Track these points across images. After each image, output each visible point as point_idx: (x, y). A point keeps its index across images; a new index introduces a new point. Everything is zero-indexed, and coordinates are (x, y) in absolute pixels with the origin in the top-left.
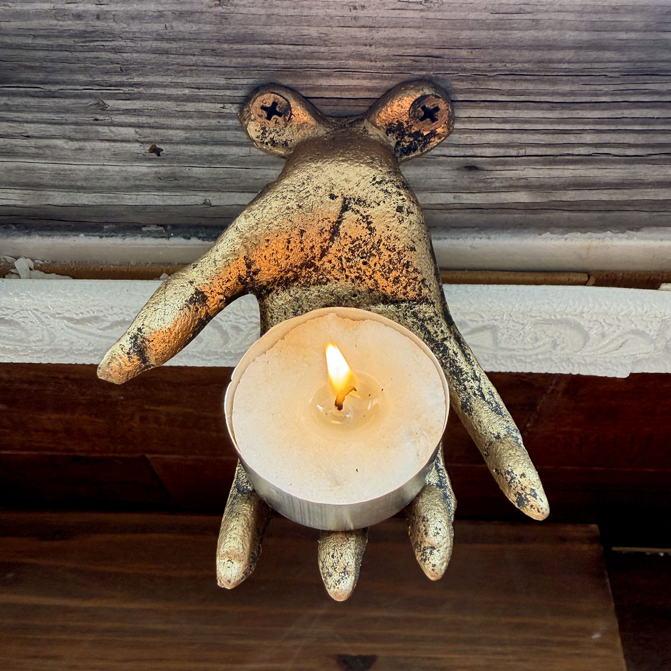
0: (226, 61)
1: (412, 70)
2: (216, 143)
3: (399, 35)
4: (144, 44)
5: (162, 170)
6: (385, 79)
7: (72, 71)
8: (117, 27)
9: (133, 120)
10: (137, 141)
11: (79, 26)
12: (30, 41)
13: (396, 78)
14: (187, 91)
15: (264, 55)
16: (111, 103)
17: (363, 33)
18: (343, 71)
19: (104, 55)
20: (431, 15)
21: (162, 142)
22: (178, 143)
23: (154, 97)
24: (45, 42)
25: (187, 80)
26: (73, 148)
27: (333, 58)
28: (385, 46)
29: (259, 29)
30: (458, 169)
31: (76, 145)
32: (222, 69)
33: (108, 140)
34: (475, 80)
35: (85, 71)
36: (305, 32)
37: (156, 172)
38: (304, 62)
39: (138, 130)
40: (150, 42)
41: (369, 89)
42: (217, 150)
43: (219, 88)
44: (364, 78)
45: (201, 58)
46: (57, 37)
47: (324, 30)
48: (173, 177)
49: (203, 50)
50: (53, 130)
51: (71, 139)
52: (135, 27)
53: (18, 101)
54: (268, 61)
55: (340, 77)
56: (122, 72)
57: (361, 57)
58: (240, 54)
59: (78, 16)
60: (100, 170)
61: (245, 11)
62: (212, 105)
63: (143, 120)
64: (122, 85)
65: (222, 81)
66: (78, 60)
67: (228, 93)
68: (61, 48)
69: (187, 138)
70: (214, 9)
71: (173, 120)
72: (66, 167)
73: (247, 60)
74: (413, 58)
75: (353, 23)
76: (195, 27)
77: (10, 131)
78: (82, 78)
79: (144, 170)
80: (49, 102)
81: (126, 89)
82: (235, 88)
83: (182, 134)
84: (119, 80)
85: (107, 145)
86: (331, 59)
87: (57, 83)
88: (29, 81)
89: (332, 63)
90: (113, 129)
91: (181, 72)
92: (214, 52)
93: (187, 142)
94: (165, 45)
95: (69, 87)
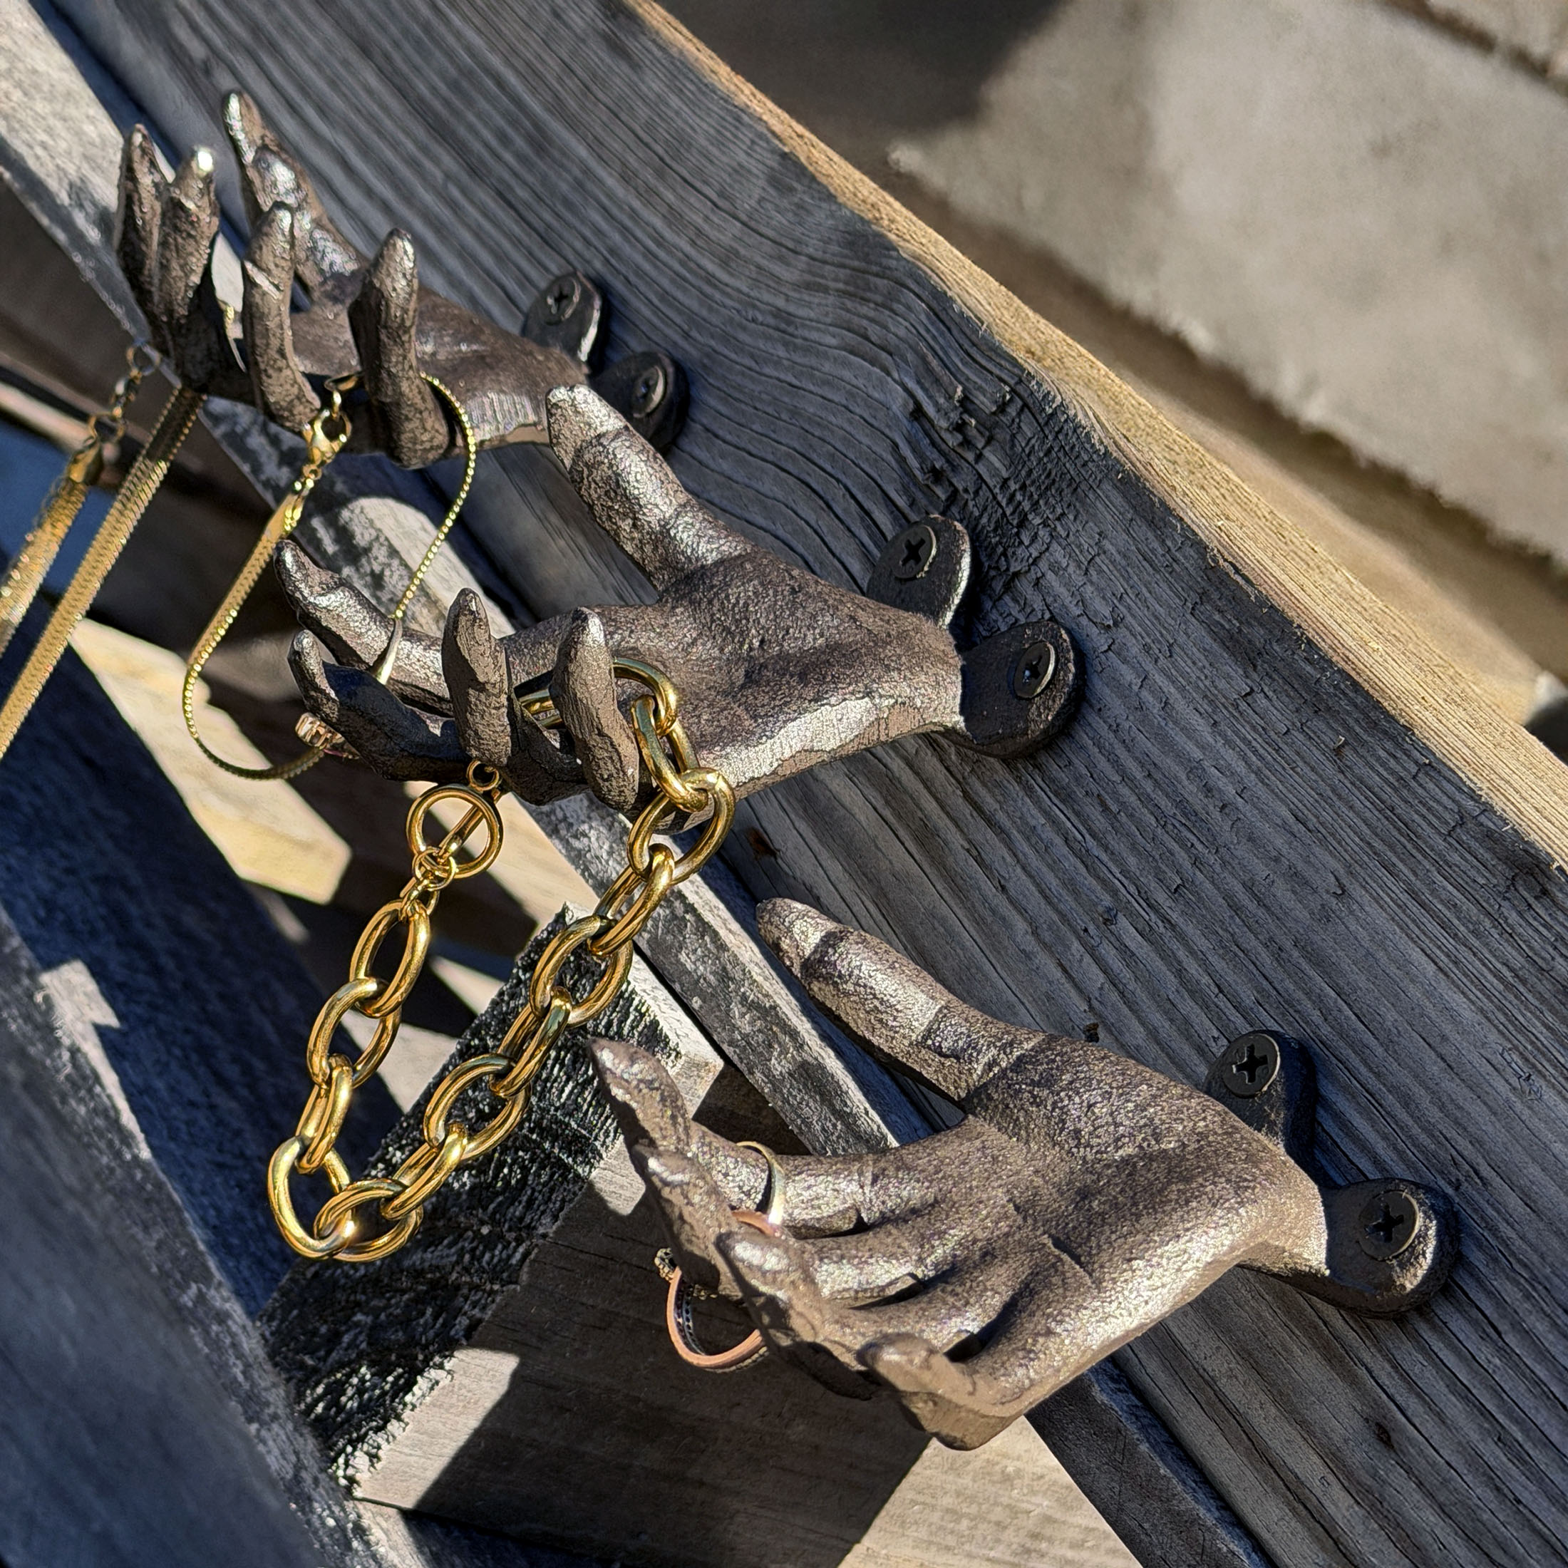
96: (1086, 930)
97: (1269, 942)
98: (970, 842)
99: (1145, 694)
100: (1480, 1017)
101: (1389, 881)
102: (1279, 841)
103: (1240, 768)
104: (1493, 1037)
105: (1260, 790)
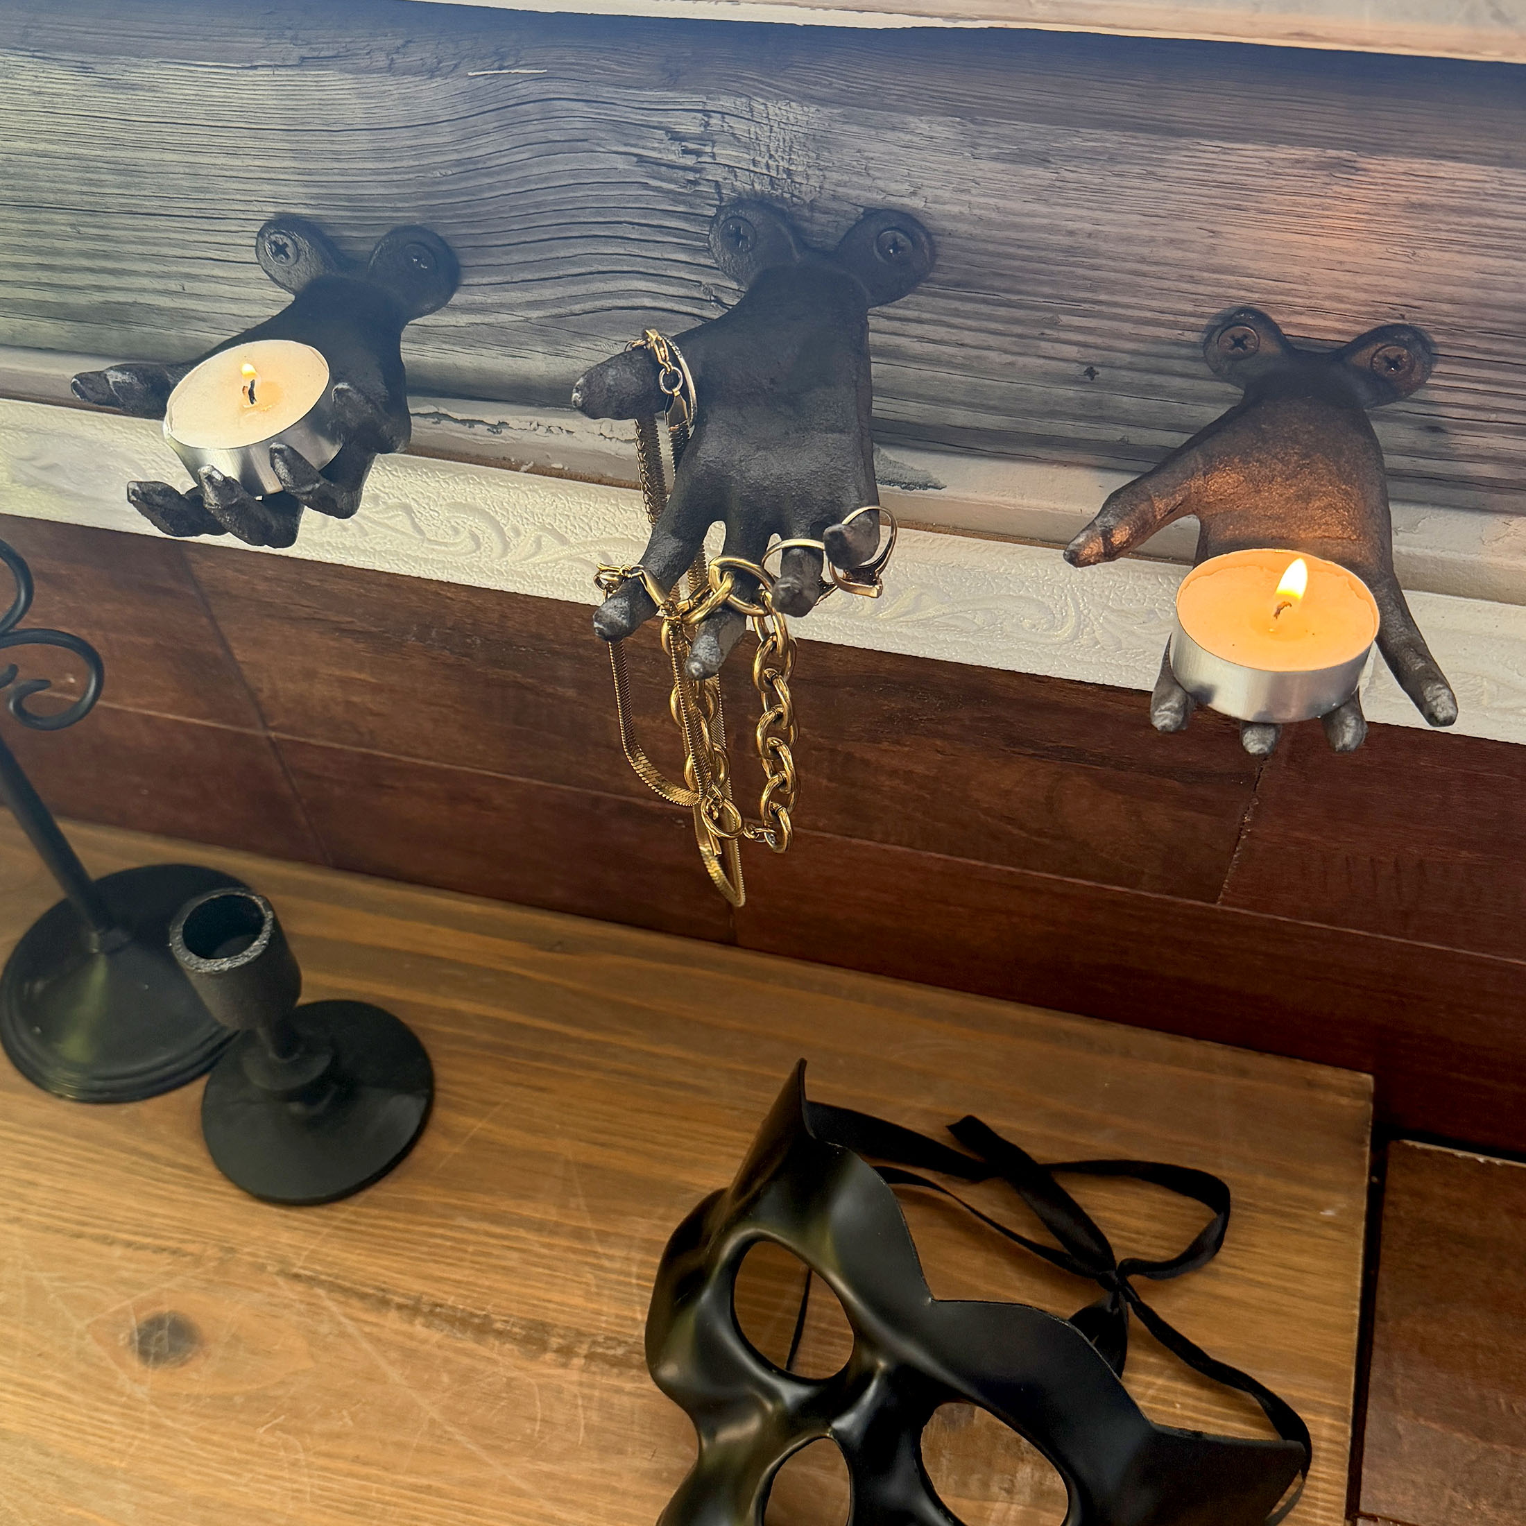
0: (1201, 289)
1: (1388, 317)
2: (1160, 372)
3: (1382, 283)
4: (1125, 264)
5: (1090, 396)
6: (1358, 323)
7: (1041, 283)
8: (1103, 246)
9: (1080, 338)
10: (1076, 361)
11: (1066, 241)
12: (1012, 250)
13: (1370, 323)
14: (1149, 314)
15: (1241, 287)
16: (1065, 319)
17: (1348, 277)
18: (1318, 311)
19: (1080, 271)
20: (1417, 268)
21: (1102, 365)
22: (1120, 368)
23: (1114, 317)
24: (1027, 252)
25: (1154, 304)
26: (1004, 363)
27: (1310, 298)
28: (1366, 291)
29: (1244, 263)
30: (1420, 429)
31: (1010, 358)
32: (1194, 296)
33: (1045, 357)
34: (1453, 334)
35: (1052, 283)
36: (1288, 270)
37: (1082, 398)
38: (1279, 298)
39: (1082, 349)
40: (1131, 264)
41: (1339, 332)
42: (1157, 379)
43: (1185, 314)
44: (1337, 320)
45: (1176, 283)
46: (1043, 249)
47: (1308, 270)
48: (1099, 404)
50: (992, 340)
51: (1006, 352)
52: (1122, 248)
53: (969, 307)
54: (1243, 293)
55: (1312, 316)
56: (1091, 288)
58: (1218, 284)
59: (1071, 233)
60: (1022, 389)
61: (1235, 244)
62: (1170, 331)
63: (1090, 339)
64: (1085, 301)
65: (1189, 308)
66: (1052, 273)
67: (1192, 320)
68: (1041, 260)
69: (1130, 363)
70: (1205, 240)
71: (1122, 342)
72: (987, 382)
73: (1221, 290)
74: (1390, 305)
75: (1338, 266)
76: (1179, 254)
77: (946, 338)
78: (1047, 290)
79: (1071, 394)
80: (1002, 311)
81: (1086, 306)
82: (1202, 316)
83: (1127, 358)
84: (1084, 296)
85: (1042, 361)
86: (1307, 298)
87: (1020, 292)
88: (992, 288)
89: (1308, 302)
90: (1057, 345)
91: (1150, 294)
92: (1193, 280)
93: (1130, 368)
94: (1145, 268)
95: (1029, 298)
96: (1043, 334)
97: (1181, 278)
98: (916, 337)
99: (975, 212)
100: (1359, 243)
101: (1243, 213)
102: (1145, 232)
103: (1084, 213)
104: (1375, 247)
105: (1111, 216)
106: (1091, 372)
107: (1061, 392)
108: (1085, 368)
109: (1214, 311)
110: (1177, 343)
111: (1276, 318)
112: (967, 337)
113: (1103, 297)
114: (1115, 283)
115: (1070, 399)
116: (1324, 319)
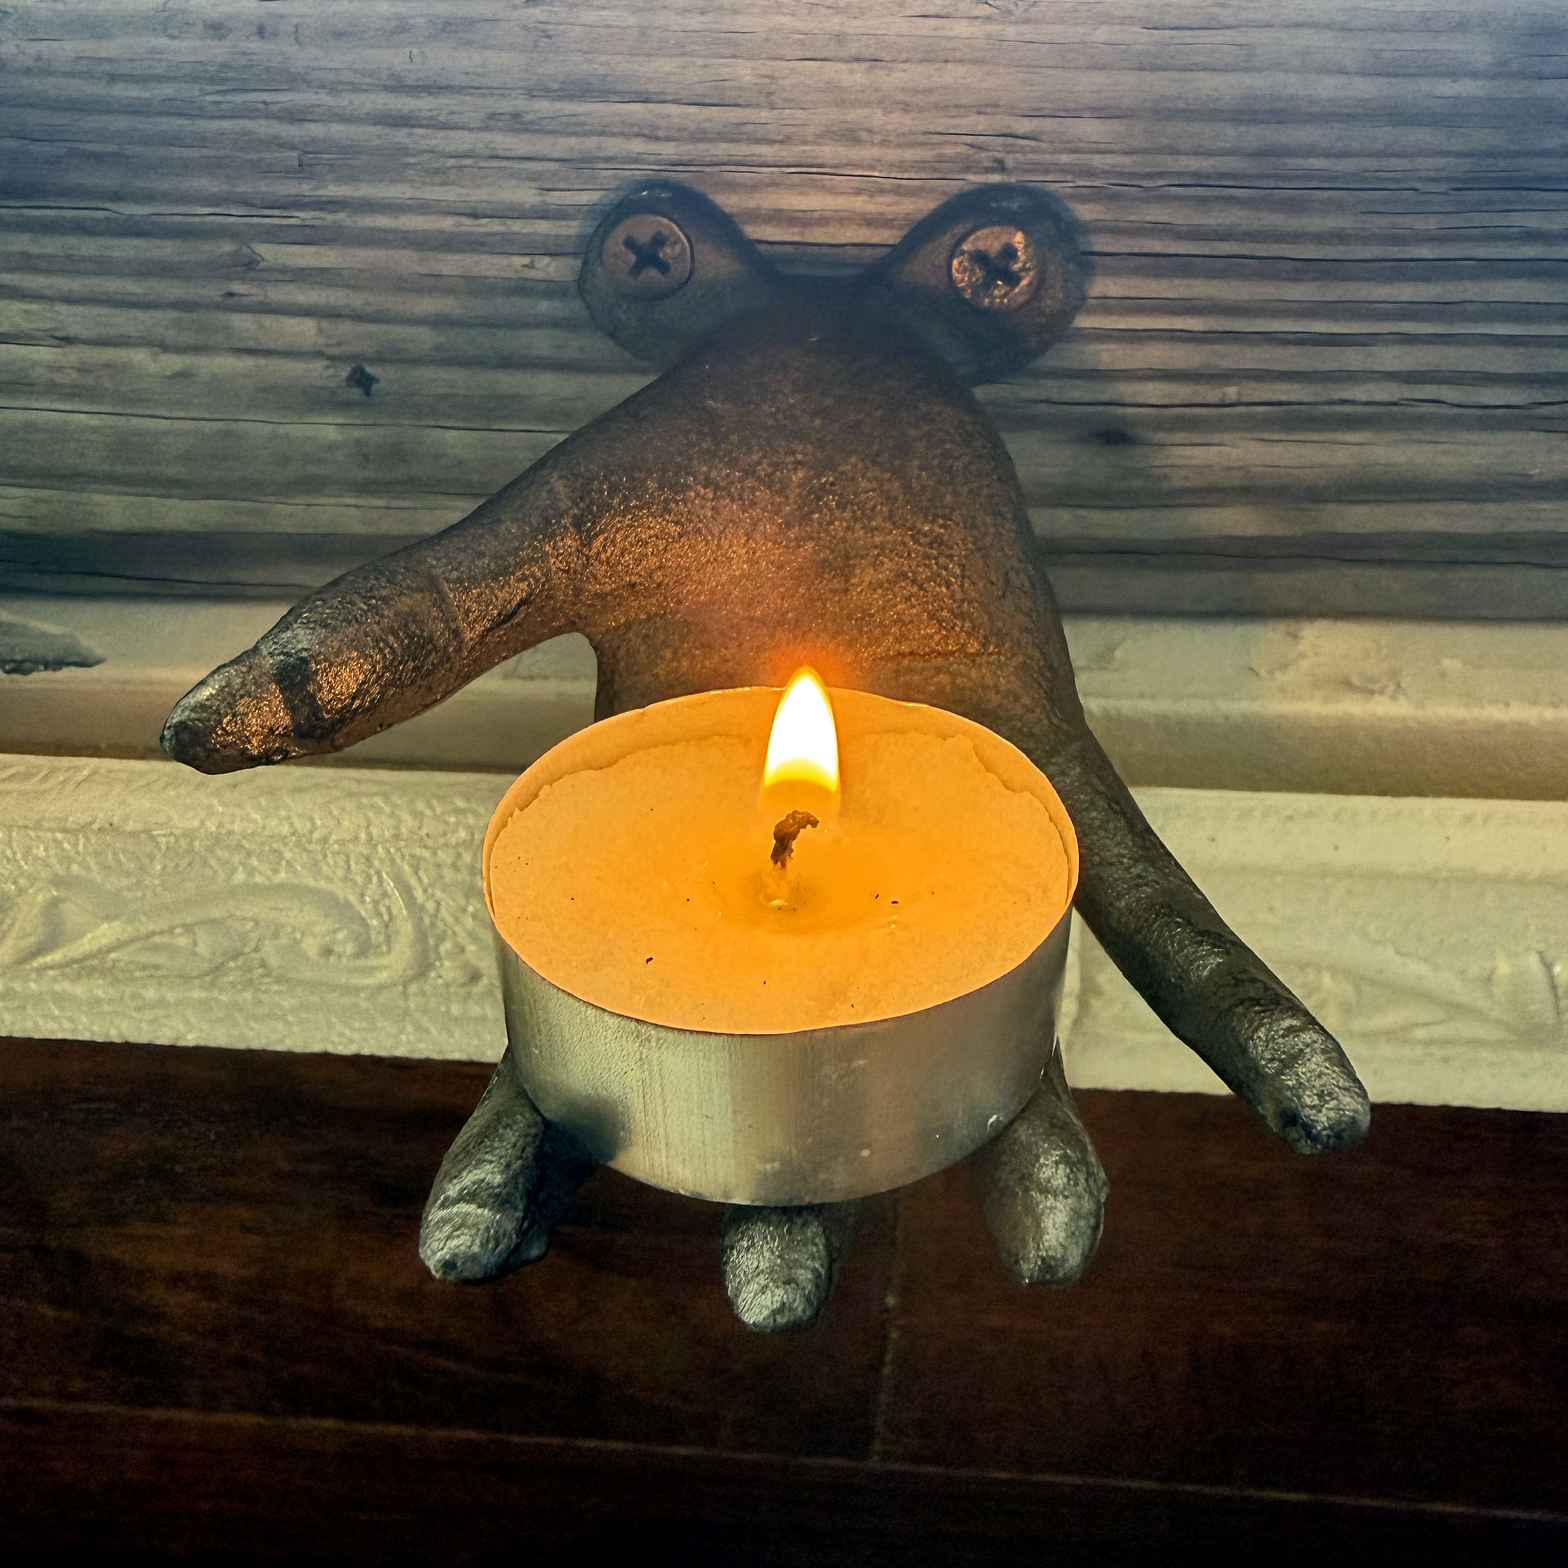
0: (542, 145)
1: (968, 169)
2: (507, 363)
3: (938, 81)
4: (358, 99)
5: (373, 436)
6: (904, 193)
8: (299, 56)
9: (317, 296)
10: (319, 354)
11: (215, 53)
12: (98, 89)
13: (930, 191)
14: (447, 223)
15: (630, 128)
16: (267, 252)
17: (857, 77)
18: (811, 173)
19: (263, 128)
20: (1010, 31)
21: (380, 359)
22: (417, 362)
24: (135, 92)
25: (448, 194)
26: (168, 373)
27: (786, 140)
28: (906, 108)
29: (622, 65)
30: (1080, 439)
31: (176, 362)
32: (529, 166)
33: (252, 352)
34: (1114, 197)
36: (725, 73)
37: (358, 441)
38: (722, 150)
39: (325, 324)
40: (372, 96)
41: (870, 221)
42: (509, 382)
43: (522, 214)
44: (858, 192)
45: (486, 136)
47: (769, 70)
48: (398, 453)
49: (493, 116)
50: (125, 322)
51: (165, 348)
52: (341, 55)
53: (51, 246)
54: (637, 146)
55: (801, 189)
56: (302, 170)
57: (850, 136)
58: (577, 128)
59: (217, 29)
60: (227, 434)
61: (590, 18)
62: (503, 261)
63: (338, 296)
64: (297, 203)
65: (528, 196)
66: (202, 140)
67: (543, 227)
68: (170, 109)
69: (438, 348)
71: (410, 297)
72: (147, 424)
73: (589, 143)
74: (969, 139)
76: (475, 58)
77: (25, 326)
78: (208, 184)
79: (332, 434)
80: (124, 249)
81: (306, 217)
82: (560, 214)
83: (426, 338)
84: (293, 191)
85: (247, 363)
86: (781, 142)
87: (150, 197)
88: (83, 192)
89: (786, 153)
90: (268, 320)
91: (437, 171)
92: (517, 124)
93: (438, 358)
94: (405, 104)
95: (178, 209)
106: (362, 380)
107: (310, 431)
108: (345, 372)
109: (586, 198)
110: (522, 288)
111: (729, 202)
112: (71, 319)
113: (333, 190)
114: (349, 150)
115: (332, 447)
116: (832, 191)
